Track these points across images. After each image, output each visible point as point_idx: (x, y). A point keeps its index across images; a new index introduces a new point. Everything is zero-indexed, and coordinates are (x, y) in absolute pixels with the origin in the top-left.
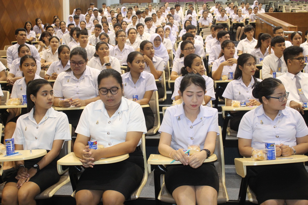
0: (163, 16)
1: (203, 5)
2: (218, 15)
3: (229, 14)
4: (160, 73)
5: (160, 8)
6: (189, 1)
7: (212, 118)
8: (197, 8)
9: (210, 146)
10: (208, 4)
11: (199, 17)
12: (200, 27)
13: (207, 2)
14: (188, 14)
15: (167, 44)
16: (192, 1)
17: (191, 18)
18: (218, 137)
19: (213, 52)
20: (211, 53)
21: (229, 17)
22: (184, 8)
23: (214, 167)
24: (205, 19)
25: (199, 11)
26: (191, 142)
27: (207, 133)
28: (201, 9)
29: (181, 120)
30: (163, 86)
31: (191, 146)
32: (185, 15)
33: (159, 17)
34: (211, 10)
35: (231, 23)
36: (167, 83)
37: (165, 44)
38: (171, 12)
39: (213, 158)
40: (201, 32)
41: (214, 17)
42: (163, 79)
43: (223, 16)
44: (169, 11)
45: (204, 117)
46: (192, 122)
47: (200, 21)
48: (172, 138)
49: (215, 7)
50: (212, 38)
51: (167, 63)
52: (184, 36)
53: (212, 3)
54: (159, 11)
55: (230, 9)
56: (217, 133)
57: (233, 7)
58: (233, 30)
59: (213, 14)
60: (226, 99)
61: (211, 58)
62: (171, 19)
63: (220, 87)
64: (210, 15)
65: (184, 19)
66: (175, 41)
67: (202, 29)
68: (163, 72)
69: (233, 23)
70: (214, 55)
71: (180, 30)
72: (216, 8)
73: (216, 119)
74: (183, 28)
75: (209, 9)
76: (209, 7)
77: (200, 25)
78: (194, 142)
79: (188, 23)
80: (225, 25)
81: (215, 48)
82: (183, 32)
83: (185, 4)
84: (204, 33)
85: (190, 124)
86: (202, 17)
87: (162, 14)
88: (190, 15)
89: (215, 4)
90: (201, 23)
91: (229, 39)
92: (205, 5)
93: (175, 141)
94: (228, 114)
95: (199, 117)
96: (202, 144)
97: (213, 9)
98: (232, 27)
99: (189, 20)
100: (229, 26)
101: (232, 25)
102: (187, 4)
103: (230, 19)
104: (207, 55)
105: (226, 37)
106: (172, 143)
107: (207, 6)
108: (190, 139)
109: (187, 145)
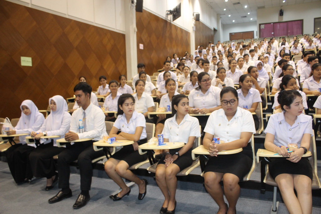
0: (263, 48)
1: (294, 38)
2: (306, 45)
3: (316, 43)
4: (263, 90)
5: (261, 42)
6: (282, 36)
7: (307, 123)
8: (289, 40)
9: (306, 145)
10: (297, 37)
11: (291, 47)
12: (292, 55)
13: (297, 35)
14: (282, 45)
15: (267, 68)
16: (284, 35)
17: (284, 48)
18: (311, 138)
19: (304, 73)
20: (302, 74)
21: (315, 45)
22: (278, 41)
23: (308, 160)
24: (296, 48)
25: (290, 43)
26: (290, 141)
27: (303, 135)
28: (292, 41)
29: (282, 124)
30: (264, 99)
31: (291, 144)
32: (279, 46)
33: (259, 49)
34: (300, 42)
35: (317, 50)
36: (268, 97)
37: (266, 68)
38: (269, 44)
39: (309, 154)
40: (293, 58)
41: (303, 46)
42: (265, 94)
43: (310, 45)
44: (267, 44)
45: (301, 122)
46: (291, 126)
47: (292, 49)
48: (274, 138)
49: (303, 39)
50: (303, 62)
51: (267, 82)
52: (280, 62)
53: (301, 36)
54: (260, 44)
55: (317, 39)
56: (311, 135)
57: (319, 37)
58: (319, 56)
59: (302, 44)
60: (316, 109)
61: (302, 78)
62: (269, 50)
63: (310, 100)
64: (299, 45)
65: (279, 50)
66: (272, 66)
67: (294, 56)
68: (264, 89)
69: (319, 50)
70: (304, 75)
71: (276, 57)
72: (305, 39)
73: (310, 124)
74: (279, 56)
75: (299, 41)
76: (298, 39)
77: (292, 53)
78: (292, 141)
79: (282, 52)
80: (312, 52)
81: (306, 70)
82: (279, 59)
83: (279, 38)
84: (295, 59)
85: (289, 127)
86: (294, 47)
87: (262, 46)
88: (283, 46)
89: (303, 36)
90: (293, 52)
91: (318, 62)
92: (295, 38)
93: (277, 140)
94: (318, 121)
95: (296, 122)
96: (299, 143)
97: (302, 40)
98: (318, 53)
99: (284, 49)
100: (316, 52)
101: (318, 51)
102: (280, 38)
103: (317, 47)
104: (298, 75)
105: (316, 61)
106: (275, 141)
107: (297, 38)
108: (289, 138)
109: (287, 143)
